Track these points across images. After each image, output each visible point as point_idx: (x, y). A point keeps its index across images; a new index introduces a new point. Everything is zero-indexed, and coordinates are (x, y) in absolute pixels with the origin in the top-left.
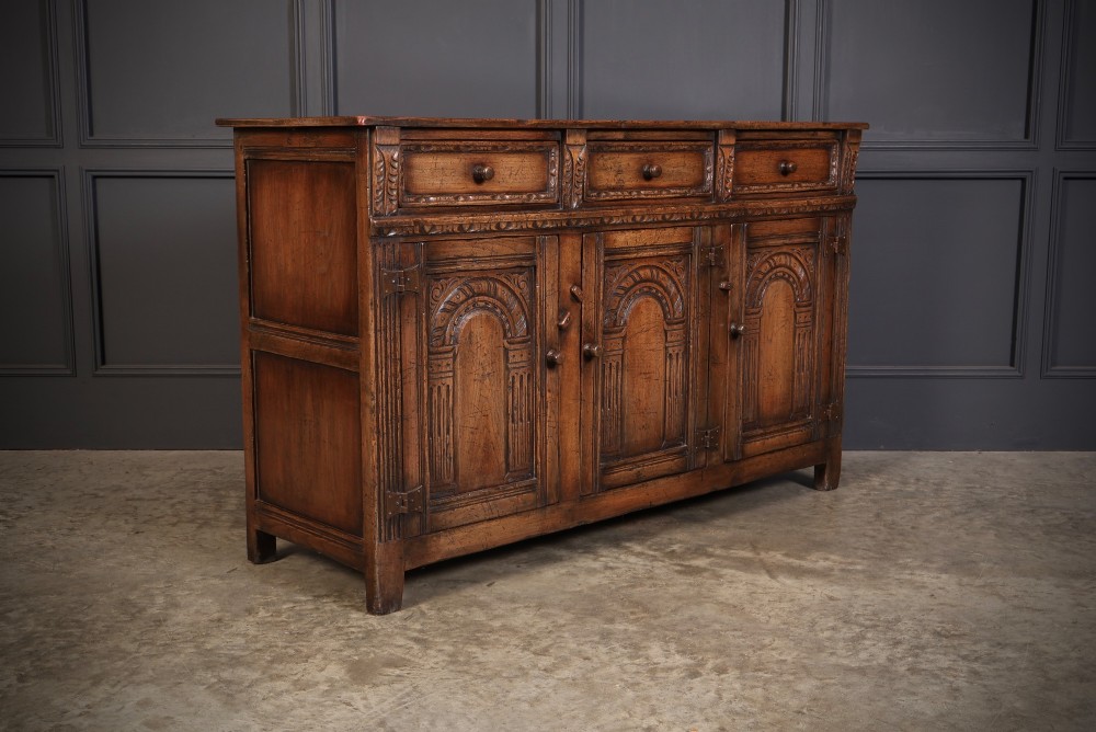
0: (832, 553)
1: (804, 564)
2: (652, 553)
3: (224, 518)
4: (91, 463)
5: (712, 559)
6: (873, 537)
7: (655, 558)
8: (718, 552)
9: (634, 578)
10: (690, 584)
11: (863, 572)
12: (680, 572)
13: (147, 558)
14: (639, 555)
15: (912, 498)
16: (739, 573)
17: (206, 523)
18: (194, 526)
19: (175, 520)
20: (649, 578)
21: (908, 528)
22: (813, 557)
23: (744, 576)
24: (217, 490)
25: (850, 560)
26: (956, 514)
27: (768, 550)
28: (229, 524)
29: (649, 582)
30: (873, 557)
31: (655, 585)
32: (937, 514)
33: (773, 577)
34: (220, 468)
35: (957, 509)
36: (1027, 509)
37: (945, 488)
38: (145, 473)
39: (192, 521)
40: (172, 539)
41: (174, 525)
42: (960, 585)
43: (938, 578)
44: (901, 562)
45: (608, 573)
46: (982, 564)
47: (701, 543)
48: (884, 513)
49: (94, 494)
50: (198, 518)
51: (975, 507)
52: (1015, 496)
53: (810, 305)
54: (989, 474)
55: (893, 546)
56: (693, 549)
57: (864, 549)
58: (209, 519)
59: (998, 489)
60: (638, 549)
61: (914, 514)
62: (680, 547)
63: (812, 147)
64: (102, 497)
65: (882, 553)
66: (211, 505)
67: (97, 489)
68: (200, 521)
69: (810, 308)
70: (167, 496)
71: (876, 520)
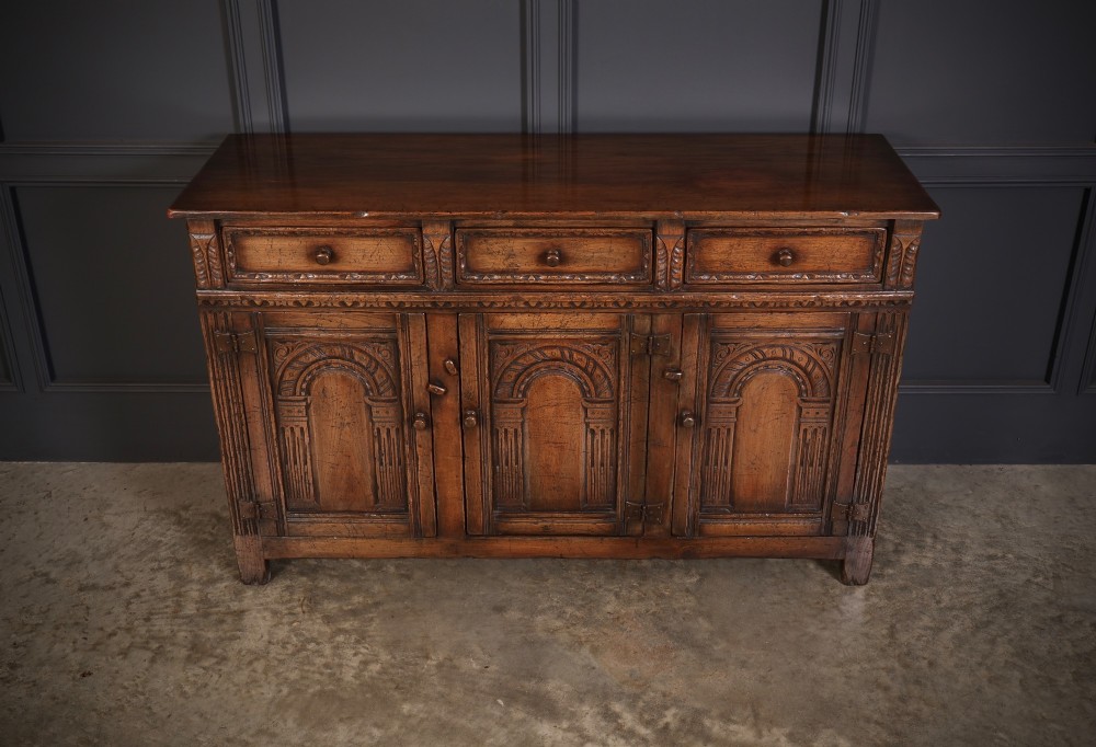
2: (643, 730)
3: (181, 635)
4: (49, 495)
6: (887, 689)
8: (717, 728)
14: (629, 735)
15: (930, 584)
17: (160, 650)
18: (149, 655)
19: (127, 640)
21: (924, 663)
24: (179, 562)
26: (977, 627)
27: (772, 723)
28: (184, 652)
32: (956, 629)
34: (186, 508)
35: (977, 612)
36: (1053, 613)
37: (967, 559)
38: (105, 518)
39: (146, 644)
40: (121, 691)
41: (125, 653)
47: (698, 705)
48: (898, 626)
49: (46, 574)
50: (153, 638)
51: (997, 607)
52: (1040, 579)
53: (828, 401)
54: (1012, 523)
55: (908, 714)
56: (689, 719)
57: (877, 723)
58: (164, 638)
59: (1022, 563)
60: (628, 719)
61: (931, 628)
62: (675, 715)
63: (837, 235)
64: (54, 582)
65: (898, 734)
66: (169, 603)
67: (49, 561)
68: (155, 645)
69: (828, 405)
70: (124, 580)
71: (889, 645)
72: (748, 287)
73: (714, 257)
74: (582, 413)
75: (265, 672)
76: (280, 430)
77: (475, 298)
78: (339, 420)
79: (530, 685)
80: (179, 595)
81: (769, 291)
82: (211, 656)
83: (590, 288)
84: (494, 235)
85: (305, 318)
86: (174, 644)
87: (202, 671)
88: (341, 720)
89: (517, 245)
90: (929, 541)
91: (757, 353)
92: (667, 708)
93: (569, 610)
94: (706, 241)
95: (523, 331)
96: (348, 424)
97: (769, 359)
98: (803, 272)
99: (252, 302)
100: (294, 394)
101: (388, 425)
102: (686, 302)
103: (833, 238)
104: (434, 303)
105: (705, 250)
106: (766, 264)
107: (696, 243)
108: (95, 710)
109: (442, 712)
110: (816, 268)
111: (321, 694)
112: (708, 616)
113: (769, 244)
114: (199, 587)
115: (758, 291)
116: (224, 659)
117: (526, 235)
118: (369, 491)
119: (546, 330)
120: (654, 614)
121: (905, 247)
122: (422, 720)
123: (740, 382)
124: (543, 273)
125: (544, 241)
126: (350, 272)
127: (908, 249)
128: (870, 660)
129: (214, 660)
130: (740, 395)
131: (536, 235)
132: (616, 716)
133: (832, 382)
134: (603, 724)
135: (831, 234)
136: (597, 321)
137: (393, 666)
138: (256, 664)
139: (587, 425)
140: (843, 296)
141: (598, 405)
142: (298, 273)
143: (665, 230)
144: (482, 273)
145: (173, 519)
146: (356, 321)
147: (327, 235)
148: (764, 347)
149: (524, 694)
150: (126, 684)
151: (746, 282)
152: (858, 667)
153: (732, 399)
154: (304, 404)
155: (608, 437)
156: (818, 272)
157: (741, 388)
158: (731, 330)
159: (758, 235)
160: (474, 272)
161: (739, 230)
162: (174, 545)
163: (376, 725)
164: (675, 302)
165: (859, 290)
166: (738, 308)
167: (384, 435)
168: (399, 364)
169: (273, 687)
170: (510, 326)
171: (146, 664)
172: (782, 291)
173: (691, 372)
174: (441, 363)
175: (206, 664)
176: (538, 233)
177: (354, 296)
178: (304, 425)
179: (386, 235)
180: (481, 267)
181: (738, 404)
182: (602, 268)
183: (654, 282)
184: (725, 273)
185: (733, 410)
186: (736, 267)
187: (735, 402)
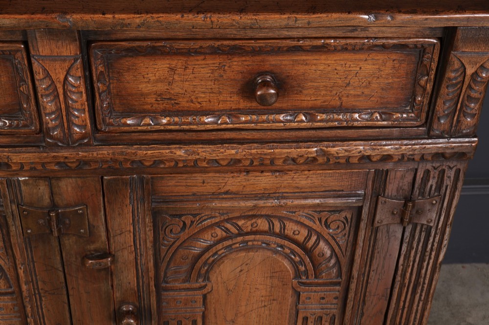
53: (338, 284)
63: (354, 50)
69: (337, 288)
72: (205, 136)
73: (145, 88)
81: (241, 142)
91: (229, 226)
94: (127, 62)
97: (248, 234)
98: (297, 111)
102: (102, 160)
103: (346, 56)
105: (128, 77)
106: (235, 98)
107: (109, 66)
110: (319, 103)
113: (237, 66)
115: (223, 141)
121: (470, 71)
123: (205, 263)
127: (476, 74)
130: (207, 278)
133: (344, 261)
135: (345, 49)
140: (360, 147)
148: (239, 218)
151: (202, 128)
153: (196, 285)
156: (324, 110)
157: (207, 272)
158: (184, 198)
159: (215, 52)
161: (182, 45)
164: (84, 162)
165: (388, 139)
166: (193, 167)
172: (262, 142)
173: (126, 256)
181: (205, 291)
183: (43, 131)
184: (165, 113)
185: (199, 298)
186: (184, 104)
187: (201, 288)
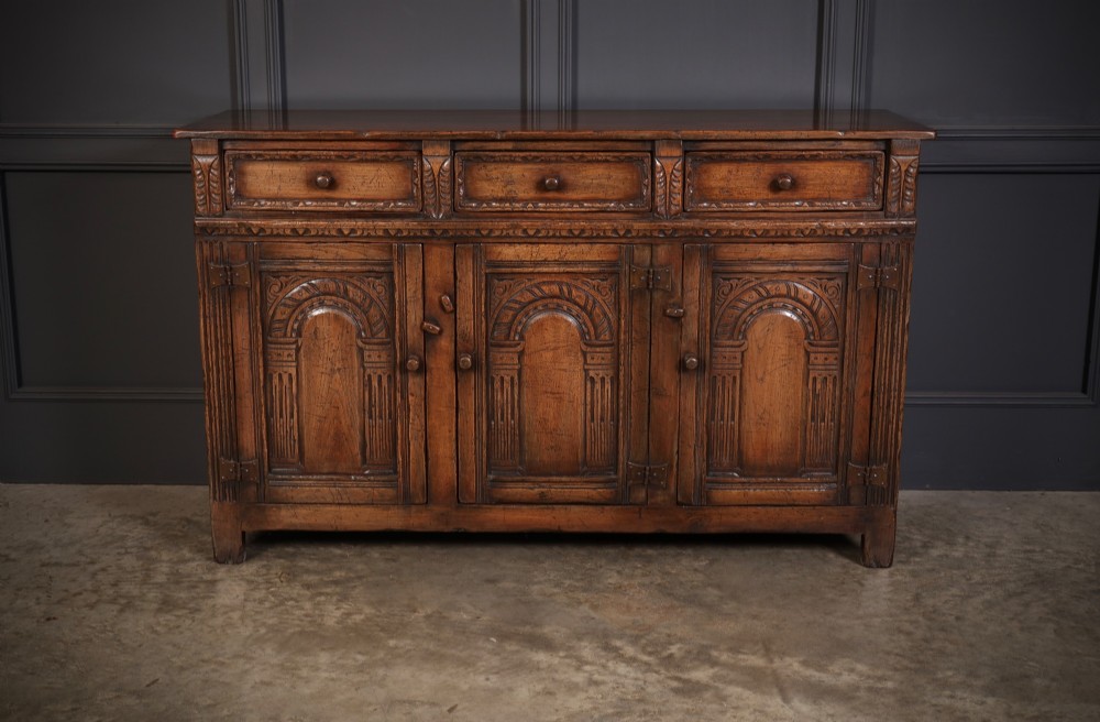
0: (858, 660)
1: (826, 678)
2: (645, 658)
3: (151, 595)
4: (7, 505)
5: (716, 669)
6: (909, 634)
7: (648, 667)
8: (724, 657)
9: (622, 700)
10: (688, 712)
11: (894, 692)
12: (676, 691)
13: (56, 661)
14: (631, 661)
15: (959, 568)
16: (747, 693)
17: (129, 605)
18: (117, 607)
19: (94, 598)
20: (641, 701)
21: (952, 619)
22: (835, 668)
23: (752, 698)
24: (147, 549)
25: (879, 673)
26: (1010, 596)
27: (783, 654)
28: (155, 606)
29: (641, 707)
30: (907, 668)
31: (646, 712)
32: (988, 596)
33: (786, 700)
34: (154, 515)
35: (1011, 587)
36: (1095, 587)
37: (999, 552)
38: (66, 521)
39: (113, 601)
40: (88, 630)
41: (92, 606)
42: (1009, 715)
43: (983, 703)
44: (940, 675)
45: (592, 691)
46: (1037, 681)
47: (705, 642)
48: (924, 594)
49: (6, 556)
50: (120, 596)
51: (1032, 583)
52: (1081, 566)
53: (836, 346)
54: (1052, 529)
55: (932, 650)
56: (695, 652)
57: (897, 654)
58: (134, 597)
59: (1061, 555)
60: (630, 651)
61: (959, 596)
62: (680, 649)
63: (835, 159)
64: (14, 560)
65: (919, 662)
66: (138, 574)
67: (8, 548)
68: (123, 601)
69: (836, 349)
70: (88, 560)
71: (914, 606)
72: (748, 215)
73: (713, 184)
74: (581, 359)
75: (242, 618)
76: (268, 377)
77: (472, 224)
78: (329, 366)
79: (527, 629)
80: (148, 570)
81: (770, 219)
82: (184, 608)
83: (589, 215)
84: (494, 160)
85: (301, 249)
86: (144, 601)
87: (173, 618)
88: (323, 649)
89: (516, 171)
90: (961, 540)
91: (761, 289)
92: (671, 644)
93: (567, 582)
94: (705, 167)
95: (521, 264)
96: (339, 369)
97: (773, 297)
98: (804, 200)
99: (249, 230)
100: (285, 335)
101: (379, 372)
102: (687, 229)
103: (831, 164)
104: (432, 231)
105: (704, 176)
106: (766, 192)
107: (695, 169)
108: (62, 641)
109: (432, 646)
110: (816, 195)
111: (301, 633)
112: (719, 587)
113: (768, 170)
114: (169, 564)
115: (759, 218)
116: (198, 610)
117: (525, 160)
118: (357, 450)
119: (545, 262)
120: (659, 585)
121: (903, 169)
122: (409, 651)
123: (745, 322)
124: (542, 200)
125: (542, 166)
126: (349, 200)
127: (907, 171)
128: (891, 616)
129: (185, 611)
130: (745, 337)
131: (534, 160)
132: (616, 649)
133: (839, 323)
134: (603, 653)
135: (830, 159)
136: (596, 252)
137: (378, 616)
138: (231, 614)
139: (586, 371)
140: (843, 224)
141: (598, 349)
142: (296, 201)
143: (663, 151)
144: (480, 201)
145: (140, 521)
146: (353, 252)
147: (328, 160)
148: (767, 282)
149: (519, 634)
150: (94, 625)
151: (746, 210)
152: (879, 620)
153: (737, 343)
154: (294, 346)
155: (608, 386)
156: (818, 199)
157: (745, 330)
158: (732, 262)
159: (757, 159)
160: (472, 199)
161: (737, 155)
162: (142, 538)
163: (360, 653)
164: (675, 230)
165: (860, 218)
166: (739, 238)
167: (375, 383)
168: (394, 300)
169: (250, 628)
170: (508, 258)
171: (115, 613)
172: (782, 219)
173: (693, 310)
174: (437, 299)
175: (179, 613)
176: (537, 157)
177: (352, 223)
178: (293, 371)
179: (386, 160)
180: (480, 194)
181: (743, 348)
182: (601, 195)
183: (653, 209)
184: (725, 200)
185: (739, 355)
186: (736, 195)
187: (740, 346)
